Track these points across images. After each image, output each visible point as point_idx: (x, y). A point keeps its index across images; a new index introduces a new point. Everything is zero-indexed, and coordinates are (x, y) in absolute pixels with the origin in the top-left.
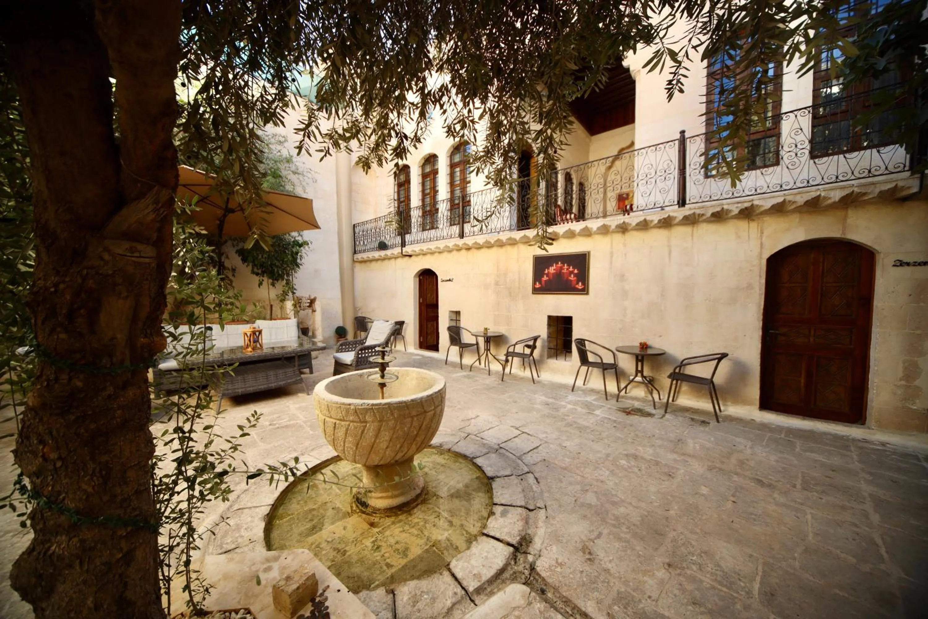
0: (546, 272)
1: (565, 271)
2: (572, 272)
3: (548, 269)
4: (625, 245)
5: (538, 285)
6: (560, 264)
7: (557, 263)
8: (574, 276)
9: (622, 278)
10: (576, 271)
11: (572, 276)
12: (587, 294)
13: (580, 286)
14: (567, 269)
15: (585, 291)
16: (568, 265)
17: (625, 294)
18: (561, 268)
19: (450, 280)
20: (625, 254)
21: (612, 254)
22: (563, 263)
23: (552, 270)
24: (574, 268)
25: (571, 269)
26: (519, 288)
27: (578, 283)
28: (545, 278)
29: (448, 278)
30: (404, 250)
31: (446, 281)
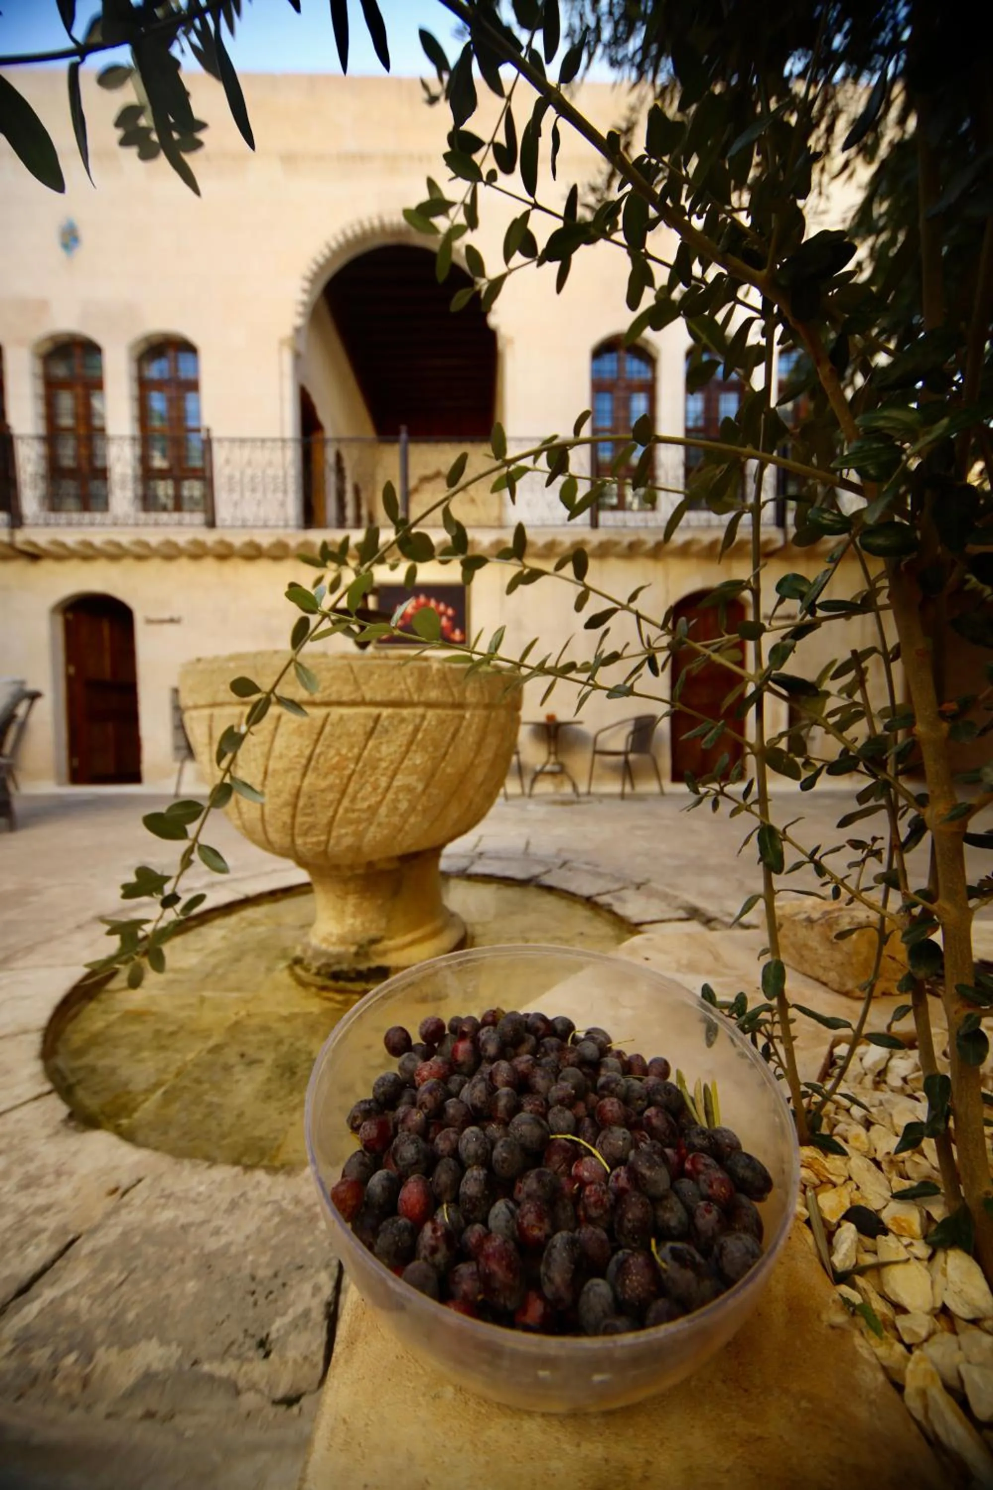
1: (431, 610)
2: (442, 614)
6: (422, 599)
7: (418, 597)
8: (447, 620)
10: (450, 612)
11: (445, 619)
13: (456, 636)
14: (436, 607)
16: (437, 602)
18: (426, 605)
19: (172, 621)
22: (428, 597)
23: (408, 607)
24: (447, 606)
25: (442, 607)
27: (454, 631)
29: (166, 615)
30: (21, 536)
31: (162, 622)
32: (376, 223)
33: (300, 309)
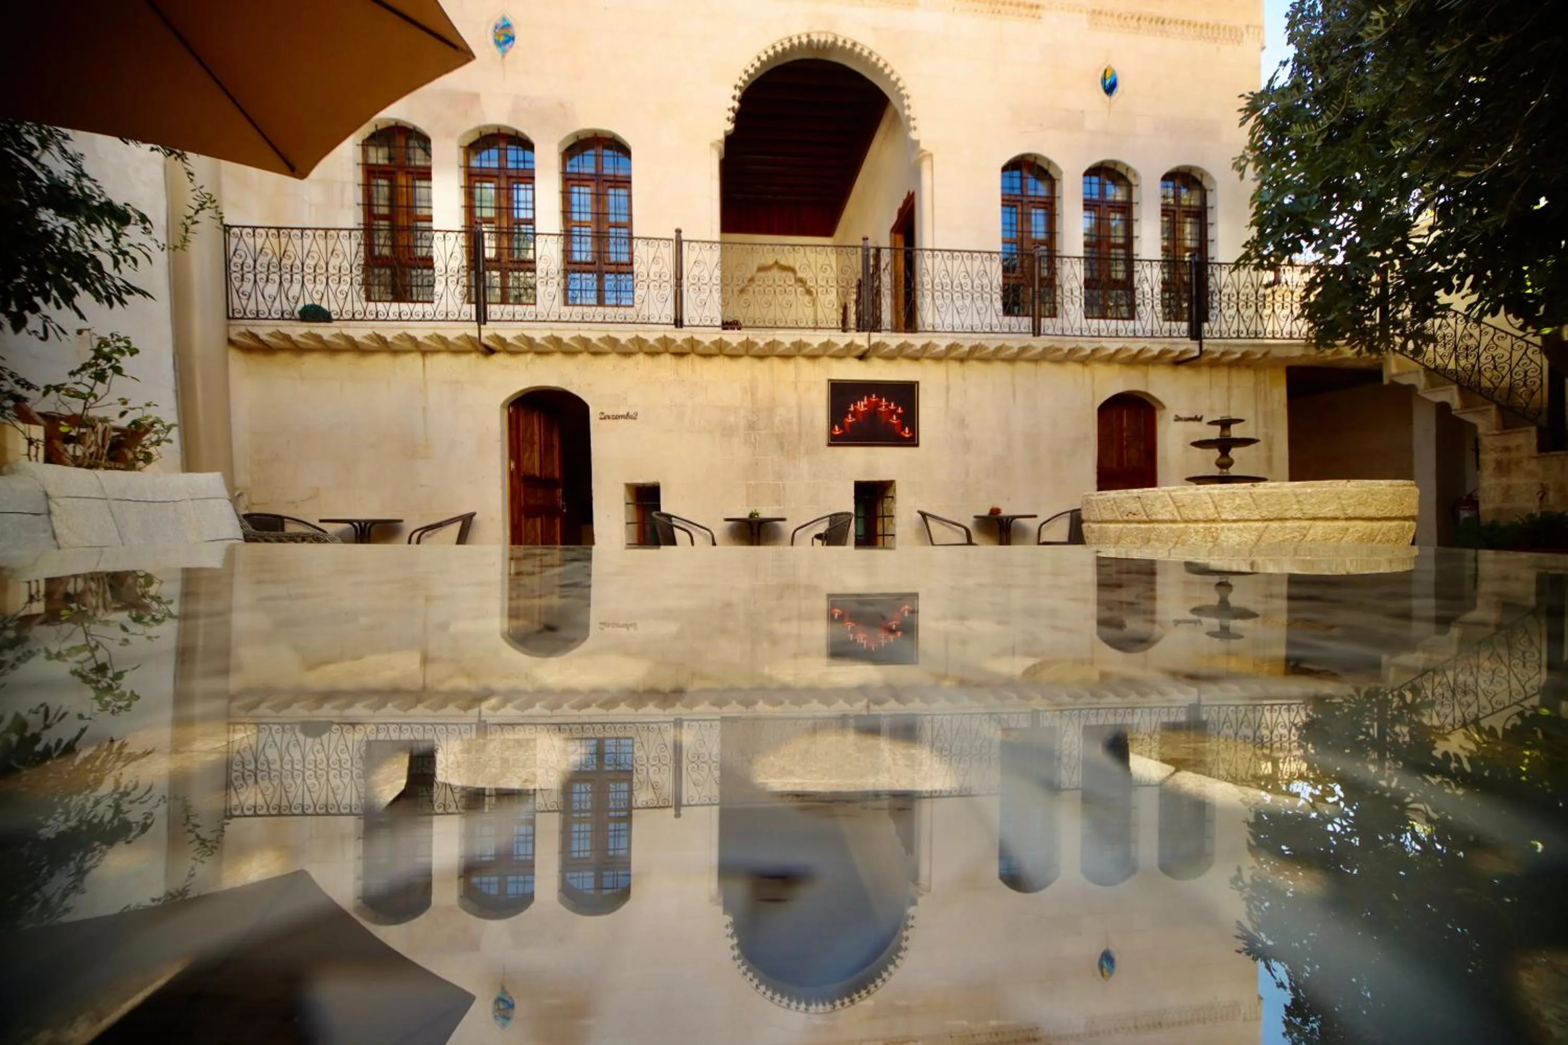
0: (852, 409)
1: (883, 409)
2: (894, 412)
3: (855, 404)
4: (964, 379)
5: (837, 431)
6: (874, 398)
7: (869, 397)
8: (897, 418)
9: (962, 423)
10: (900, 410)
11: (894, 417)
12: (917, 445)
13: (906, 433)
14: (886, 406)
15: (913, 442)
16: (887, 400)
17: (967, 445)
18: (877, 405)
19: (627, 416)
20: (965, 391)
21: (948, 389)
22: (879, 397)
23: (861, 406)
24: (896, 405)
25: (892, 406)
26: (800, 435)
27: (903, 429)
28: (850, 419)
29: (623, 412)
30: (488, 330)
31: (617, 417)
32: (804, 40)
33: (732, 115)
